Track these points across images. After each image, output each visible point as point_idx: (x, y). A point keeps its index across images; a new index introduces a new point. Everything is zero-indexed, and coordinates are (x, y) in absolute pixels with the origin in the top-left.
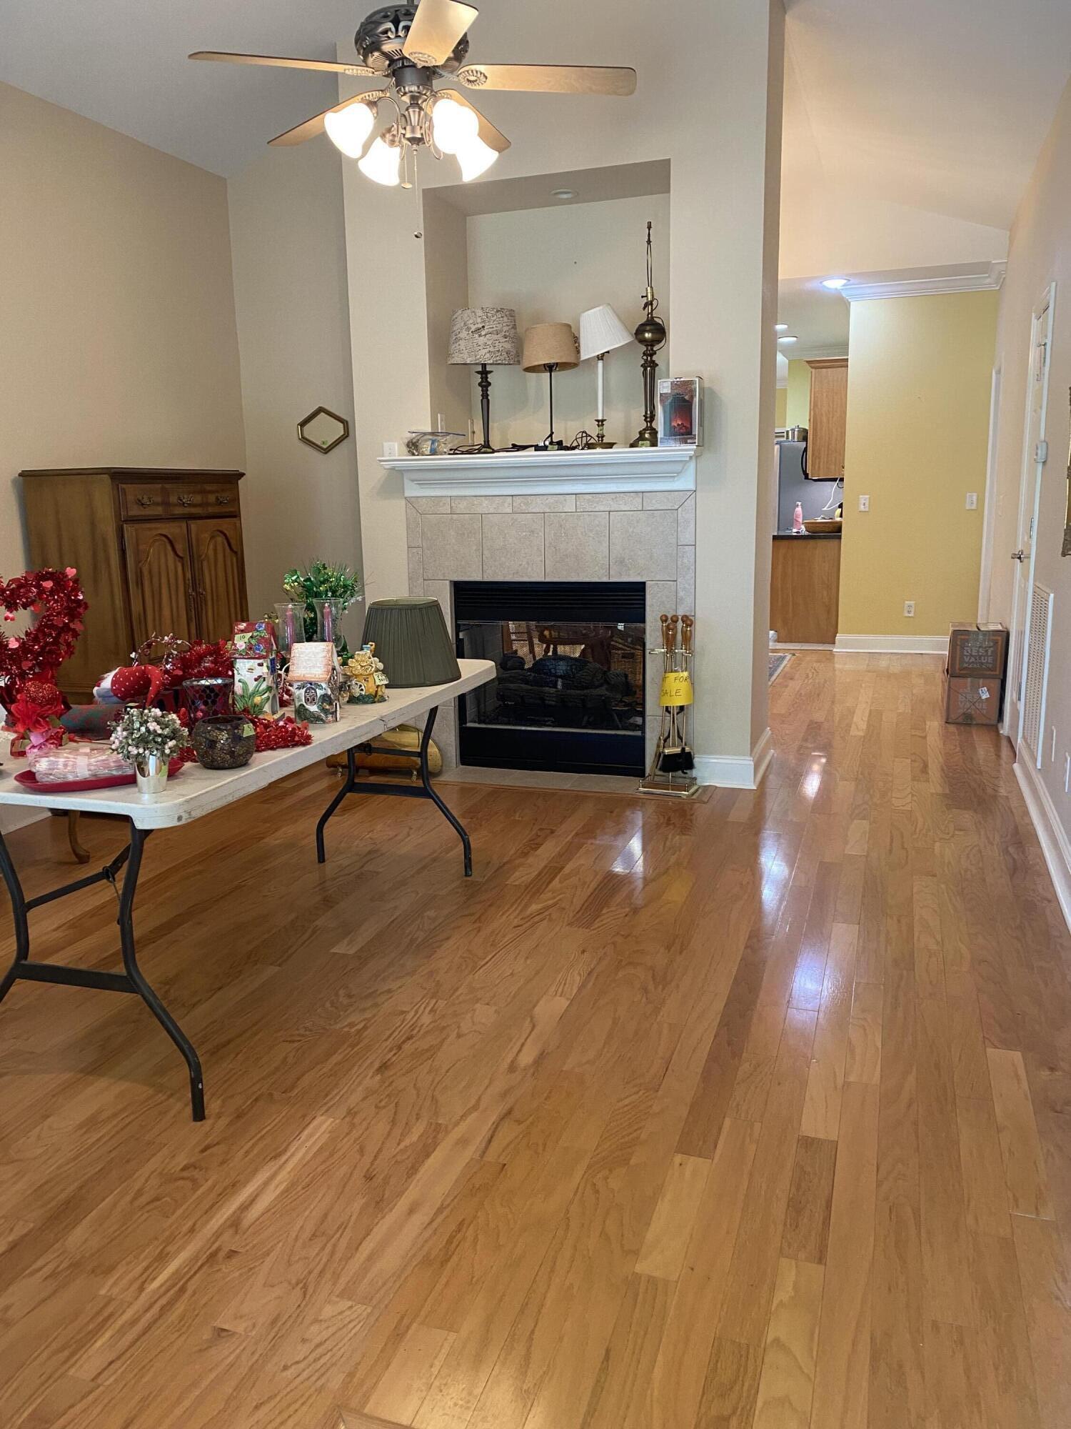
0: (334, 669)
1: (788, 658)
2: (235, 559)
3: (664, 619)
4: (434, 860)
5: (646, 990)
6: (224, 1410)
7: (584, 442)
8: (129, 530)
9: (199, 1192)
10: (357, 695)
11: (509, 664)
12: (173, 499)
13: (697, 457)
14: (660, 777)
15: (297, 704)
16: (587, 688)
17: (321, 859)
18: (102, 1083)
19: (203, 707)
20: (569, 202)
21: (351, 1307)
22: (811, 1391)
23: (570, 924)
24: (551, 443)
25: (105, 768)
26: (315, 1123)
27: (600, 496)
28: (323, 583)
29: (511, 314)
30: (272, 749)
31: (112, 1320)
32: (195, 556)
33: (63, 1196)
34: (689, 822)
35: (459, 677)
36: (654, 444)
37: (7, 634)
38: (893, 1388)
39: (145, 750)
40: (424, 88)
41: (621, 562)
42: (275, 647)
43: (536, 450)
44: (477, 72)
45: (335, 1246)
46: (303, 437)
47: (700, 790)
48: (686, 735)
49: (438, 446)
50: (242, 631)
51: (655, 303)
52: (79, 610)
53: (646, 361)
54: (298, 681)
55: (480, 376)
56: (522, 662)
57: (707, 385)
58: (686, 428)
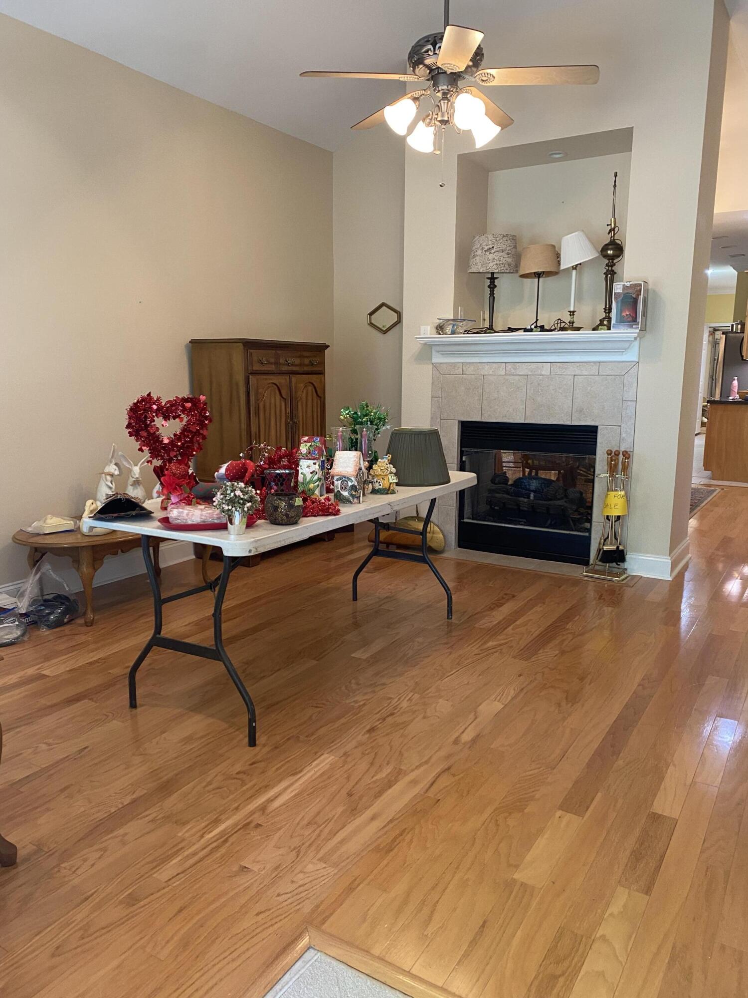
0: (360, 469)
1: (717, 491)
2: (319, 401)
3: (609, 453)
4: (429, 607)
5: (559, 705)
6: (238, 912)
7: (559, 326)
8: (253, 379)
9: (244, 788)
10: (377, 488)
11: (497, 480)
12: (282, 361)
13: (640, 338)
14: (600, 566)
15: (337, 491)
16: (551, 500)
17: (355, 598)
18: (198, 717)
19: (275, 487)
20: (559, 160)
21: (325, 868)
22: (621, 971)
23: (514, 657)
24: (536, 327)
25: (210, 518)
26: (322, 757)
27: (568, 364)
28: (366, 415)
29: (514, 240)
30: (315, 516)
31: (183, 851)
32: (294, 398)
33: (165, 778)
34: (616, 599)
35: (449, 481)
36: (609, 329)
37: (162, 435)
38: (681, 980)
39: (232, 508)
40: (452, 87)
41: (581, 411)
42: (325, 453)
43: (524, 332)
44: (488, 74)
45: (321, 831)
46: (371, 323)
47: (629, 578)
48: (621, 535)
49: (457, 328)
50: (305, 442)
51: (616, 229)
52: (206, 422)
53: (608, 270)
54: (337, 475)
55: (489, 281)
56: (507, 479)
57: (650, 287)
58: (633, 317)
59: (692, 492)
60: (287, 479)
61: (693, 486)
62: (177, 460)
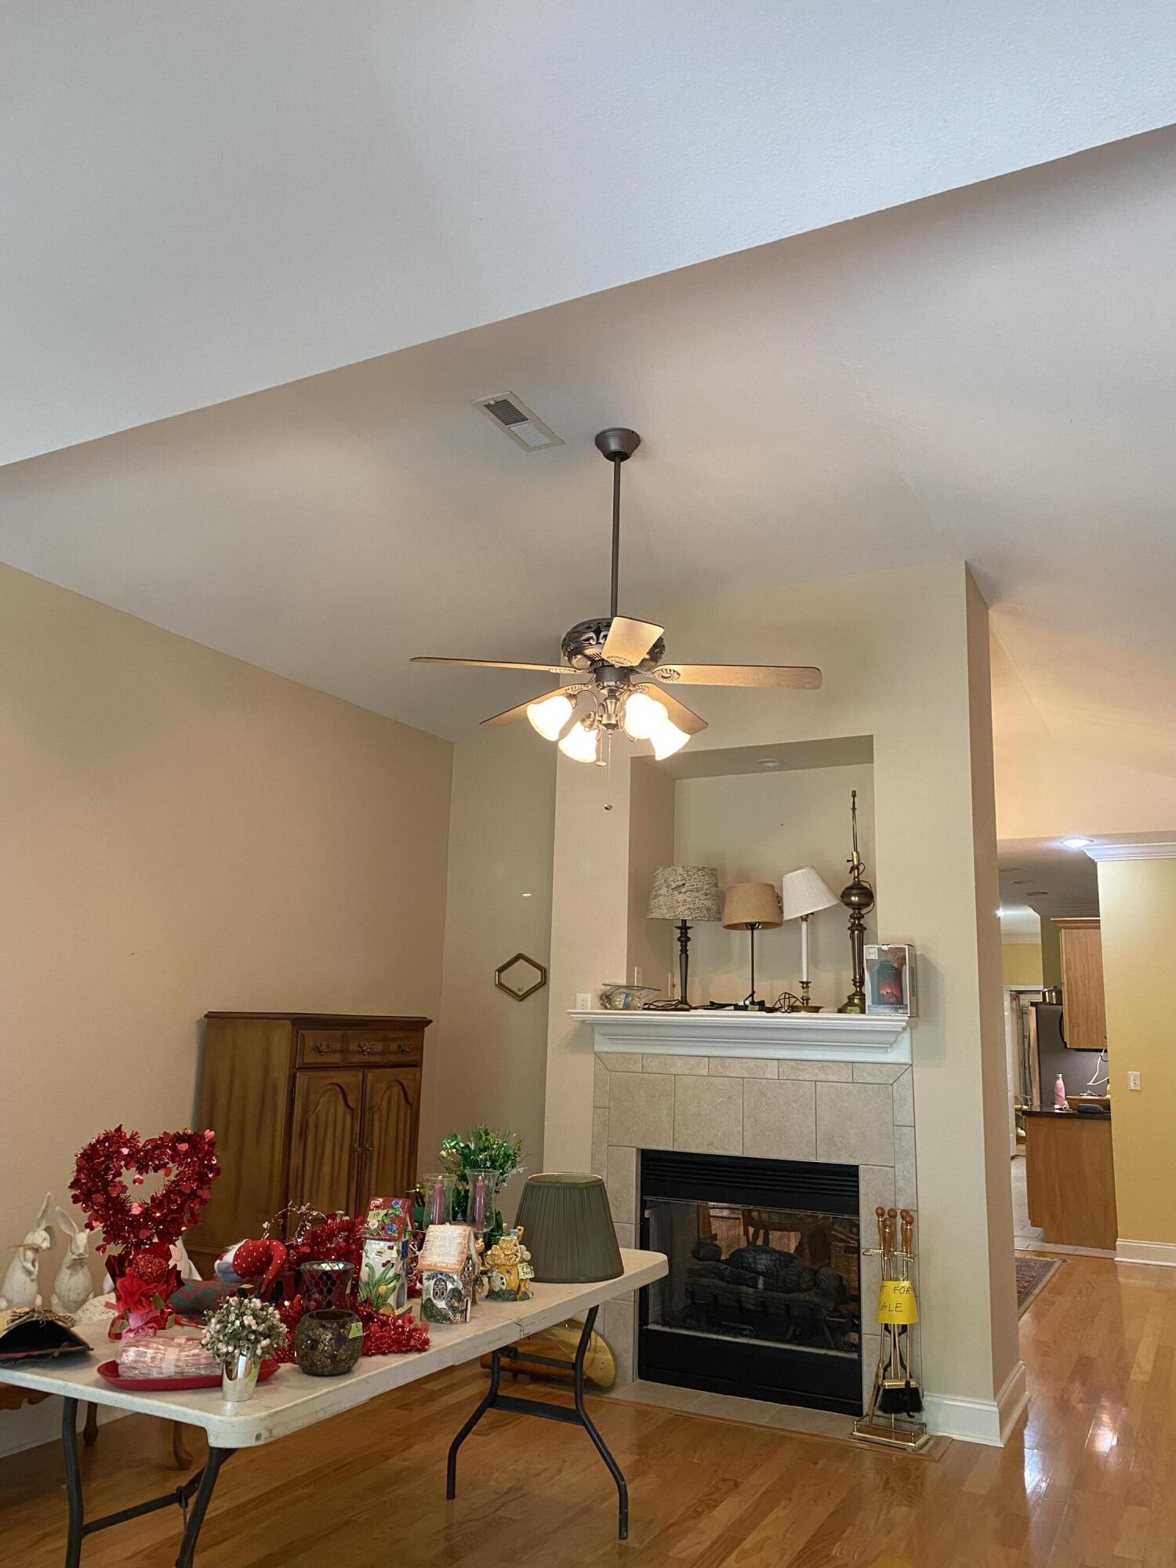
0: (469, 1258)
1: (1057, 1265)
2: (409, 1112)
3: (880, 1212)
4: (586, 1511)
7: (787, 1004)
8: (302, 1078)
10: (497, 1289)
11: (702, 1252)
12: (353, 1047)
13: (911, 1028)
14: (881, 1420)
15: (425, 1298)
16: (792, 1291)
17: (451, 1494)
19: (317, 1296)
24: (753, 1003)
25: (193, 1365)
27: (805, 1063)
28: (484, 1150)
29: (714, 875)
30: (384, 1354)
32: (367, 1107)
34: (913, 1488)
35: (621, 1273)
36: (863, 1011)
37: (131, 1199)
39: (235, 1349)
40: (621, 684)
41: (830, 1141)
42: (410, 1228)
43: (735, 1009)
44: (670, 670)
46: (499, 983)
47: (931, 1442)
49: (632, 1000)
50: (377, 1207)
51: (861, 867)
52: (210, 1176)
53: (853, 924)
54: (429, 1270)
55: (679, 931)
56: (718, 1251)
57: (918, 952)
58: (896, 997)
59: (1017, 1266)
60: (338, 1282)
61: (1017, 1254)
62: (152, 1244)
